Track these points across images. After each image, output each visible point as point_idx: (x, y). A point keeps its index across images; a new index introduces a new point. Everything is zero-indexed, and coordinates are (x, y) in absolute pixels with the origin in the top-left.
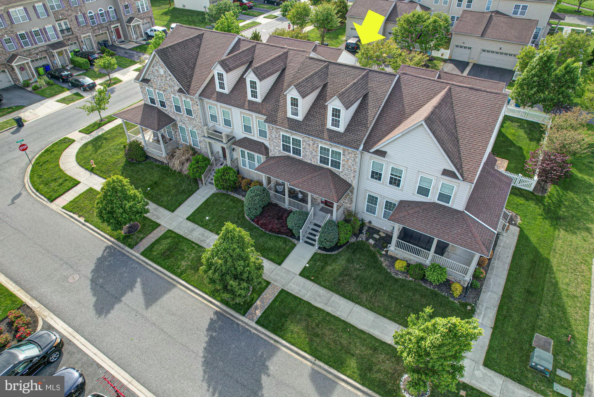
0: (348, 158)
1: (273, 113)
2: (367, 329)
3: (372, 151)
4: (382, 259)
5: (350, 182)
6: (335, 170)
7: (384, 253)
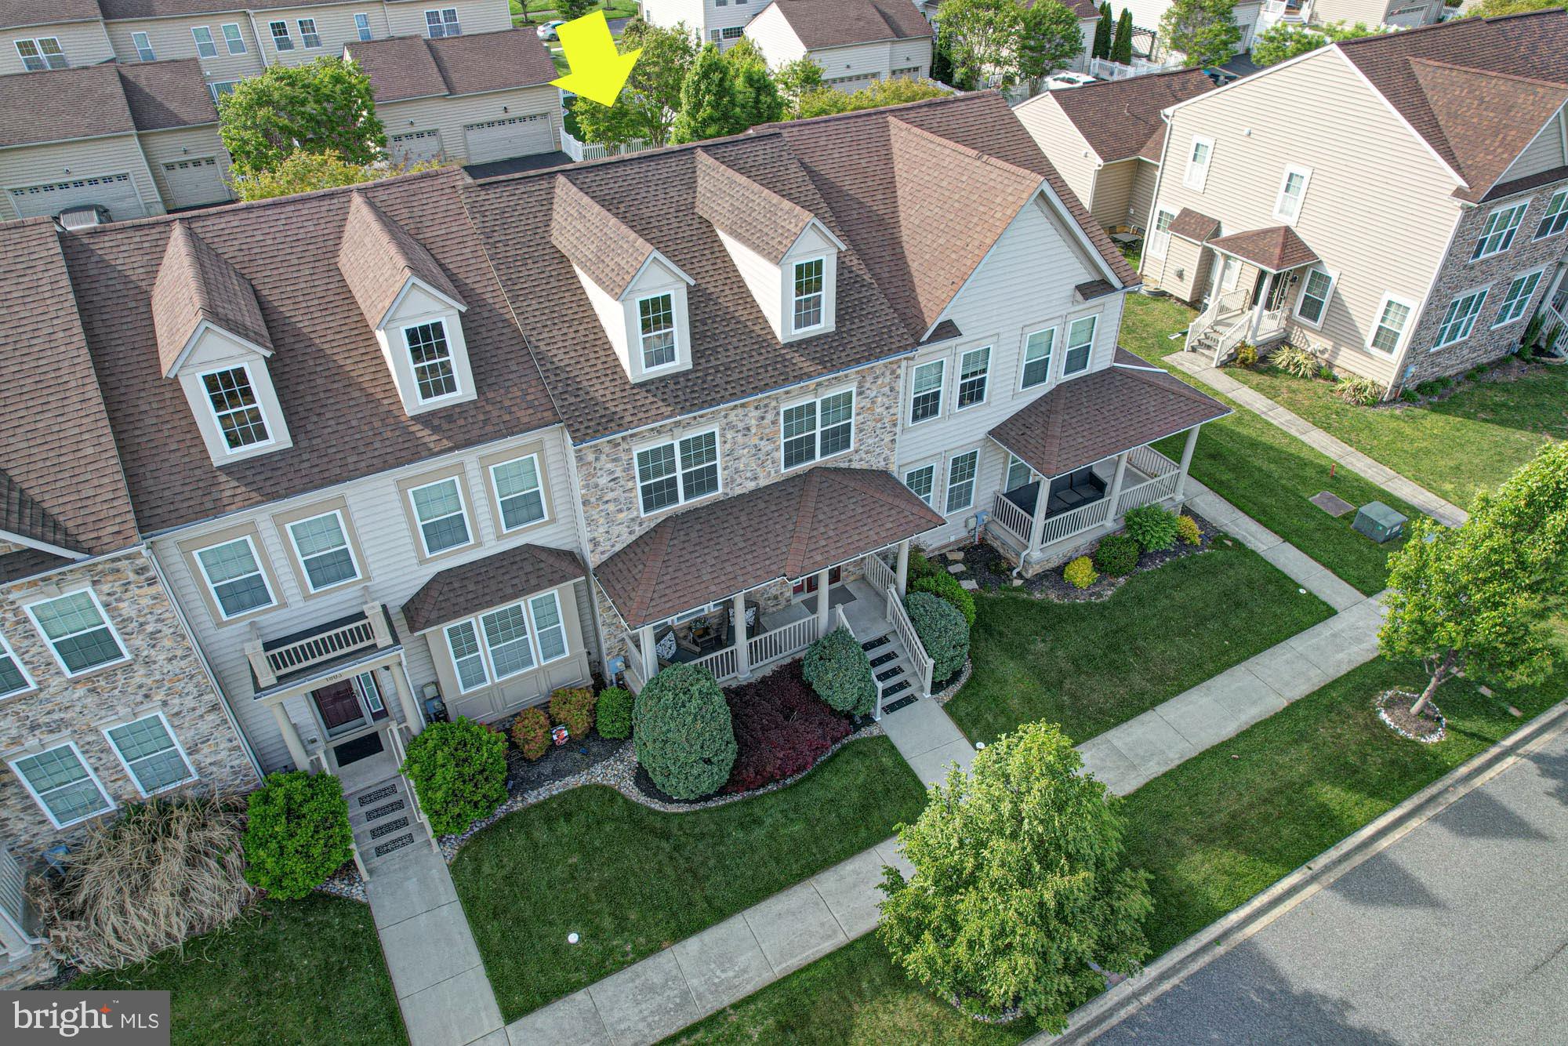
0: (873, 395)
1: (572, 400)
2: (1237, 723)
3: (925, 338)
4: (1038, 595)
5: (881, 465)
6: (835, 460)
7: (1018, 583)
